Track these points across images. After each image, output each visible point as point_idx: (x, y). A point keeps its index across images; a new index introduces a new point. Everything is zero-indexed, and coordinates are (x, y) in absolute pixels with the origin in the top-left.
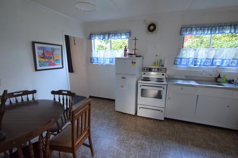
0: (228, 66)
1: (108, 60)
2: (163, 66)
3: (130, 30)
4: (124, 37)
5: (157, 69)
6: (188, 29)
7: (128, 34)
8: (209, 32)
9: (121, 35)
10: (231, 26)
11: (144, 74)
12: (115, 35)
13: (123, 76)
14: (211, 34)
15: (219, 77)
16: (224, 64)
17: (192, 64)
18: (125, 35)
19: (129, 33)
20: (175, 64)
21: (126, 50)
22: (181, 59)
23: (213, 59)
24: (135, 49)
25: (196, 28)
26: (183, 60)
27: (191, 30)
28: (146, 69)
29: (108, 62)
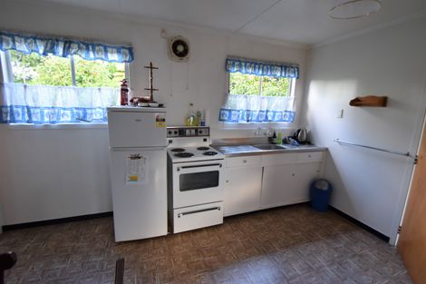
0: (281, 120)
1: (68, 112)
2: (203, 124)
3: (131, 44)
4: (114, 56)
5: (193, 131)
6: (236, 63)
7: (127, 51)
8: (261, 72)
9: (106, 51)
10: (281, 67)
11: (170, 142)
12: (88, 49)
13: (134, 153)
14: (262, 75)
15: (275, 136)
16: (276, 119)
17: (243, 118)
18: (119, 52)
19: (129, 51)
20: (220, 120)
21: (124, 91)
22: (230, 111)
23: (267, 111)
24: (152, 90)
25: (246, 63)
26: (233, 112)
27: (240, 66)
28: (173, 131)
29: (67, 119)
